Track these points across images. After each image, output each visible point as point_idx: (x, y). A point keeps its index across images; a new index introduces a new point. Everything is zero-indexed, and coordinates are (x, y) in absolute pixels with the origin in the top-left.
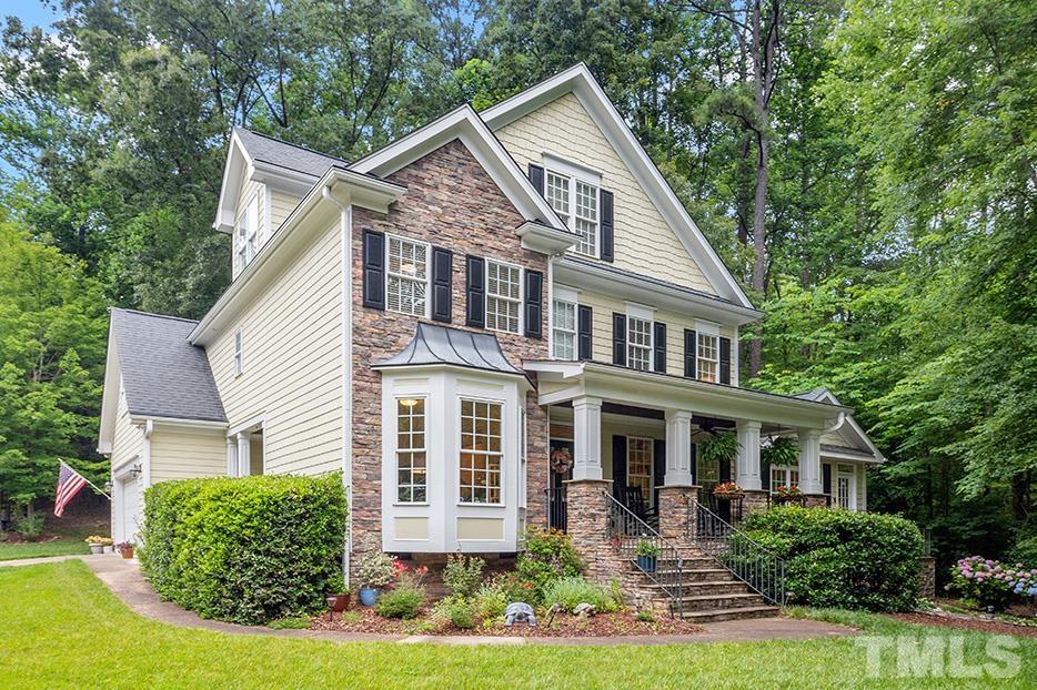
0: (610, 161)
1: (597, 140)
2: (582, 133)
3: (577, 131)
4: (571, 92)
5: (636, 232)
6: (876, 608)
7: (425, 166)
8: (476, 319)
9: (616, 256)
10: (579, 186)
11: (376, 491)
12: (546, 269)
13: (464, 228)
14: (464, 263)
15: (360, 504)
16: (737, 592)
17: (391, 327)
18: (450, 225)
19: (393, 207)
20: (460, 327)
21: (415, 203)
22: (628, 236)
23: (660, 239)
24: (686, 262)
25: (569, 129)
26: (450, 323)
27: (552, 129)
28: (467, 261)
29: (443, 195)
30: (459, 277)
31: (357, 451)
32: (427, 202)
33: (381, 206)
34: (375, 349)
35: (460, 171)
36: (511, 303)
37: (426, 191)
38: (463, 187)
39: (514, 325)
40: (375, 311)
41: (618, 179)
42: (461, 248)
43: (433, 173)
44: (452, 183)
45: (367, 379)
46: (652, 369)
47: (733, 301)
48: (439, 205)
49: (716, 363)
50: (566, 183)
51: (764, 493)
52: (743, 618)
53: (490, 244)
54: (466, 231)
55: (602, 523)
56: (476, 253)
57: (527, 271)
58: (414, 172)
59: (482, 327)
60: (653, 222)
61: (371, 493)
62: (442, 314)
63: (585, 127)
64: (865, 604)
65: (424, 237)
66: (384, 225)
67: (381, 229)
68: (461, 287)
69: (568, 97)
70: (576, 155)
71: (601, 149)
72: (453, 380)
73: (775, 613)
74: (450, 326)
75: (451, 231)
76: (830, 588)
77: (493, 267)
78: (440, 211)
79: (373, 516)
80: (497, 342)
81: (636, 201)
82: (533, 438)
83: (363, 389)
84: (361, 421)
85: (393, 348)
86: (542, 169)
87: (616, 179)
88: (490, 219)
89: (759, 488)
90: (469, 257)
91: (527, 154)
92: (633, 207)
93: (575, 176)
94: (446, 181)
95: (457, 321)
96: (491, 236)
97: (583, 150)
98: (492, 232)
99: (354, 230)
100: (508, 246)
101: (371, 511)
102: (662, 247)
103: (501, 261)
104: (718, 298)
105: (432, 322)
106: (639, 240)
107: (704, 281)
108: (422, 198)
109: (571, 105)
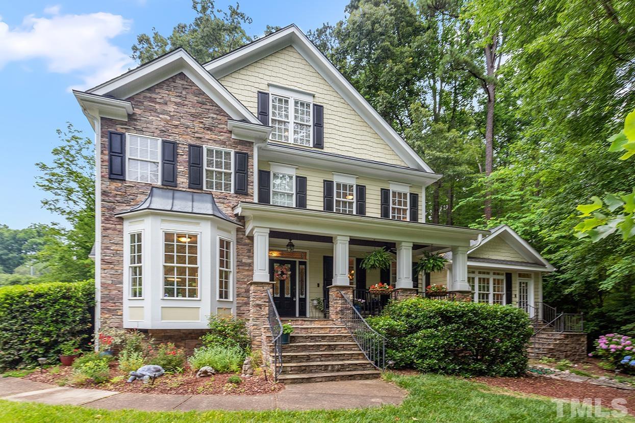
0: (322, 86)
1: (311, 74)
2: (299, 71)
3: (295, 69)
4: (291, 46)
5: (341, 129)
6: (479, 374)
7: (157, 91)
8: (195, 183)
9: (325, 145)
10: (296, 103)
11: (119, 291)
12: (252, 151)
13: (187, 128)
14: (187, 149)
15: (106, 299)
16: (358, 359)
17: (130, 191)
18: (176, 127)
19: (131, 117)
20: (184, 189)
21: (149, 114)
22: (336, 132)
23: (361, 133)
24: (383, 146)
25: (291, 69)
26: (176, 187)
27: (276, 69)
28: (190, 148)
29: (171, 108)
30: (183, 158)
31: (104, 267)
32: (158, 113)
33: (122, 116)
34: (118, 204)
35: (184, 93)
36: (225, 173)
37: (157, 106)
38: (186, 103)
39: (227, 186)
40: (118, 181)
41: (328, 97)
42: (184, 141)
43: (163, 95)
44: (178, 100)
45: (111, 222)
46: (354, 213)
47: (420, 169)
48: (167, 114)
49: (406, 210)
50: (286, 102)
51: (415, 290)
52: (341, 380)
53: (207, 137)
54: (189, 130)
55: (266, 311)
56: (198, 143)
57: (236, 153)
58: (149, 95)
59: (202, 189)
60: (357, 123)
61: (114, 292)
62: (169, 182)
63: (303, 66)
64: (467, 371)
65: (155, 134)
66: (125, 128)
67: (124, 131)
68: (185, 164)
69: (289, 49)
70: (295, 84)
71: (314, 79)
72: (159, 219)
73: (376, 376)
74: (176, 189)
75: (176, 130)
76: (431, 358)
77: (210, 151)
78: (169, 118)
79: (116, 306)
80: (213, 198)
81: (343, 110)
82: (241, 257)
83: (109, 229)
84: (107, 248)
85: (132, 203)
86: (267, 94)
87: (325, 97)
88: (208, 122)
89: (411, 287)
90: (190, 146)
91: (257, 85)
92: (339, 114)
93: (292, 97)
94: (173, 99)
95: (181, 186)
96: (209, 132)
97: (300, 80)
98: (209, 129)
99: (102, 132)
100: (222, 138)
101: (114, 303)
102: (363, 138)
103: (216, 147)
104: (408, 168)
105: (161, 187)
106: (344, 134)
107: (397, 158)
108: (155, 111)
109: (291, 54)
